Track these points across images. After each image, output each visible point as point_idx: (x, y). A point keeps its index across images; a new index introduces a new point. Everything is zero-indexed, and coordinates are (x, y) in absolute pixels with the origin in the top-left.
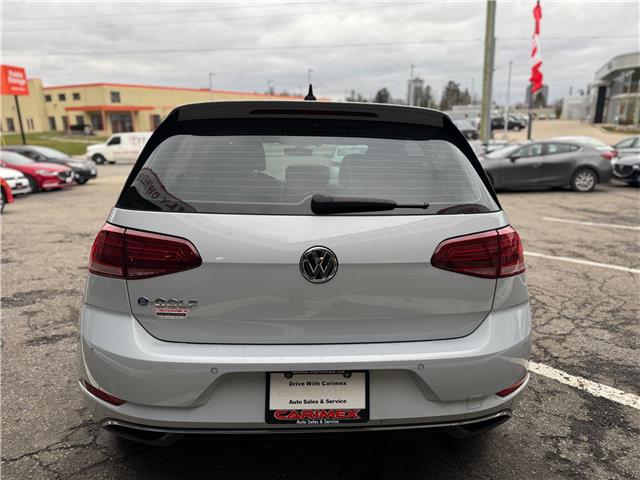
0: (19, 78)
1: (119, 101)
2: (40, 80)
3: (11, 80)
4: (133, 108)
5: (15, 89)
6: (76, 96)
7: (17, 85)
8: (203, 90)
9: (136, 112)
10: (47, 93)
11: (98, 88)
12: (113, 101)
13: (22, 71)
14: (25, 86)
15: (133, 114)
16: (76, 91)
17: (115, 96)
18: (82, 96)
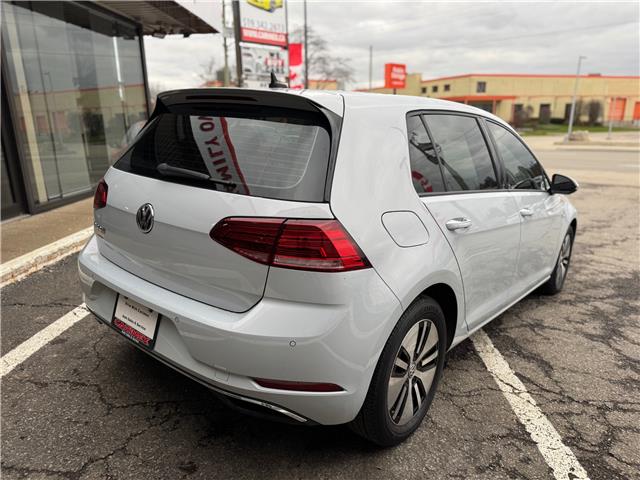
0: (400, 74)
1: (484, 91)
2: (420, 74)
3: (394, 76)
4: (496, 97)
5: (395, 83)
6: (447, 88)
7: (397, 80)
8: (592, 76)
9: (499, 102)
10: (424, 85)
11: (467, 79)
12: (478, 91)
13: (403, 67)
14: (404, 81)
15: (494, 103)
16: (447, 82)
17: (482, 86)
18: (451, 88)
